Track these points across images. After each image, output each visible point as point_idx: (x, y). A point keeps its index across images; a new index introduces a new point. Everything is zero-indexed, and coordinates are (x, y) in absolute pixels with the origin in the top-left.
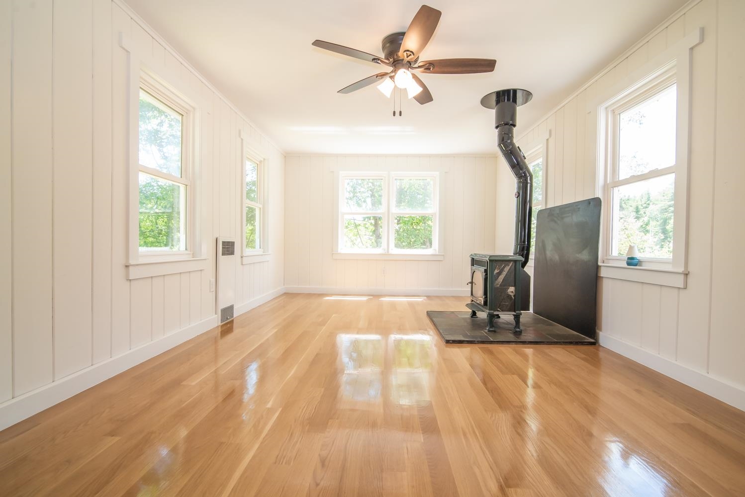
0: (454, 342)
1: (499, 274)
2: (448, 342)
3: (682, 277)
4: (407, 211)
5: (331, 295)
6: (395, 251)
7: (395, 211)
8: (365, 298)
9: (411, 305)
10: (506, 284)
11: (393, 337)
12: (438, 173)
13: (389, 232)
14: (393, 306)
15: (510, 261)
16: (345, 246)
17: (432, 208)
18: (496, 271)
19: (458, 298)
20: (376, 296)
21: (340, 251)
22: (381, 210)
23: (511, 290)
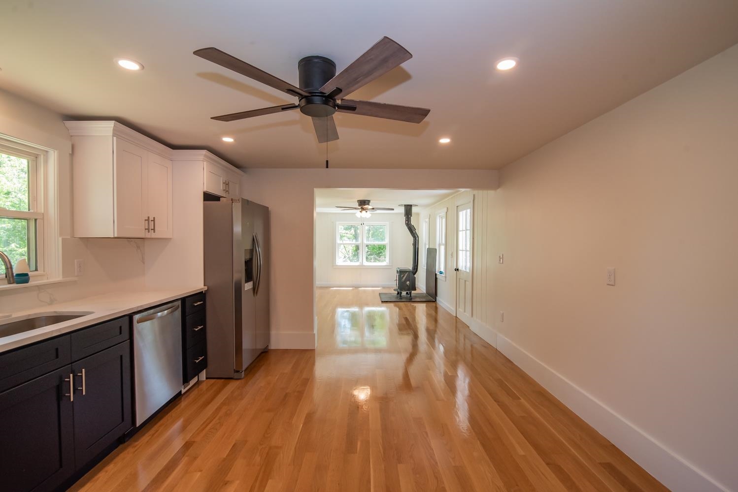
0: (384, 302)
1: (403, 277)
2: (382, 302)
3: (444, 278)
4: (373, 242)
5: (333, 287)
6: (366, 263)
7: (366, 242)
8: (351, 288)
9: (373, 291)
10: (406, 281)
11: (367, 309)
12: (388, 223)
13: (363, 252)
14: (365, 291)
15: (407, 272)
16: (340, 262)
17: (386, 242)
18: (402, 276)
19: (389, 288)
20: (357, 287)
21: (337, 264)
22: (360, 242)
23: (408, 282)
